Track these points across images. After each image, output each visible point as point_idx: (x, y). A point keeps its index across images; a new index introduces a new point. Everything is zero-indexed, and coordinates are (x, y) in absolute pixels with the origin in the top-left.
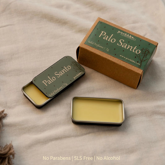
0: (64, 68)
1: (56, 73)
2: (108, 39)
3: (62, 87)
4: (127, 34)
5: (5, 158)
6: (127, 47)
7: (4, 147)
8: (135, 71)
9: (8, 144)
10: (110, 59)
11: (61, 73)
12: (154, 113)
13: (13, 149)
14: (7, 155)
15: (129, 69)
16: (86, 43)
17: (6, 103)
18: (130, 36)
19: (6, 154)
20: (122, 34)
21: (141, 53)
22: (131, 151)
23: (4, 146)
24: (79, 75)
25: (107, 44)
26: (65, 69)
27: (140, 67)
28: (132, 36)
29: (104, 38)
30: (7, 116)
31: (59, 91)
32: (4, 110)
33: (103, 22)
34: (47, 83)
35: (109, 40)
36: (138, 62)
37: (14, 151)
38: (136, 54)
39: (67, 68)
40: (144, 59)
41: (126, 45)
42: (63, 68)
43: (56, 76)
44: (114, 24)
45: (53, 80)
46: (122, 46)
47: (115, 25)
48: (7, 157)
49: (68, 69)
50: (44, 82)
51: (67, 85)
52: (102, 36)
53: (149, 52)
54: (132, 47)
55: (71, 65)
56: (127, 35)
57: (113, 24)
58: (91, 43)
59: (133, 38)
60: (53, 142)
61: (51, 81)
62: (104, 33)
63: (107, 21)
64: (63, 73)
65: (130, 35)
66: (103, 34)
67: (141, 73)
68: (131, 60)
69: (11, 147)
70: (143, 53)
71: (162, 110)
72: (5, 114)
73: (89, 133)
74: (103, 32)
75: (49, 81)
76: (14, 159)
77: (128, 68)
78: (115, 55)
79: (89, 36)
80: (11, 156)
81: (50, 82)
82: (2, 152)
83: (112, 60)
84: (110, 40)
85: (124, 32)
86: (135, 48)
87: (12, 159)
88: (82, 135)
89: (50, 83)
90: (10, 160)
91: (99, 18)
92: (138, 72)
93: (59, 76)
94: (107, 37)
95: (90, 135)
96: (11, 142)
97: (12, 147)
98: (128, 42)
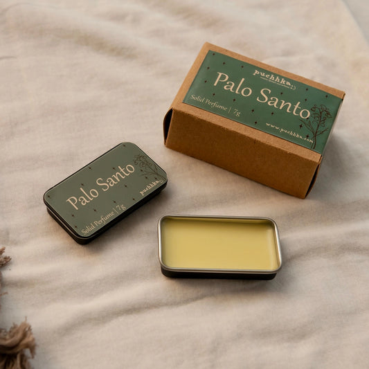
0: (119, 171)
1: (100, 182)
2: (235, 89)
3: (112, 214)
4: (276, 76)
5: (15, 356)
6: (279, 104)
7: (10, 332)
8: (303, 157)
9: (19, 324)
10: (244, 134)
11: (112, 182)
12: (346, 248)
13: (31, 334)
14: (18, 350)
15: (290, 154)
16: (187, 101)
17: (8, 233)
18: (283, 81)
19: (16, 346)
20: (265, 77)
21: (311, 115)
22: (299, 334)
23: (8, 330)
24: (152, 186)
25: (234, 99)
26: (121, 173)
27: (313, 147)
28: (287, 79)
29: (225, 88)
30: (11, 263)
31: (105, 224)
32: (4, 249)
33: (218, 52)
34: (78, 204)
35: (237, 92)
36: (307, 136)
37: (34, 340)
38: (301, 120)
39: (125, 171)
40: (321, 129)
41: (277, 100)
42: (115, 169)
43: (99, 188)
44: (243, 57)
45: (91, 197)
46: (269, 103)
47: (246, 58)
48: (18, 353)
49: (127, 173)
50: (72, 201)
51: (124, 209)
52: (221, 84)
53: (328, 114)
54: (290, 104)
55: (135, 163)
56: (275, 79)
57: (239, 55)
58: (198, 99)
59: (288, 83)
60: (121, 319)
61: (88, 199)
62: (223, 77)
63: (227, 51)
64: (115, 180)
65: (281, 77)
66: (221, 78)
67: (317, 161)
68: (291, 133)
69: (27, 329)
70: (317, 115)
71: (364, 242)
72: (5, 258)
73: (202, 297)
74: (220, 74)
75: (82, 199)
76: (33, 357)
77: (289, 151)
78: (256, 124)
79: (190, 84)
80: (27, 352)
81: (86, 201)
82: (8, 342)
83: (251, 136)
84: (240, 91)
85: (267, 72)
86: (297, 106)
87: (29, 358)
88: (187, 301)
89: (84, 202)
90: (25, 361)
91: (209, 45)
92: (310, 159)
93: (105, 187)
94: (232, 84)
95: (205, 300)
96: (23, 320)
97: (30, 329)
98: (281, 93)
